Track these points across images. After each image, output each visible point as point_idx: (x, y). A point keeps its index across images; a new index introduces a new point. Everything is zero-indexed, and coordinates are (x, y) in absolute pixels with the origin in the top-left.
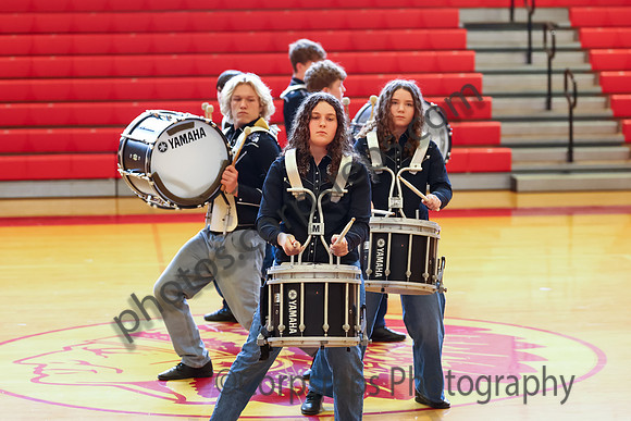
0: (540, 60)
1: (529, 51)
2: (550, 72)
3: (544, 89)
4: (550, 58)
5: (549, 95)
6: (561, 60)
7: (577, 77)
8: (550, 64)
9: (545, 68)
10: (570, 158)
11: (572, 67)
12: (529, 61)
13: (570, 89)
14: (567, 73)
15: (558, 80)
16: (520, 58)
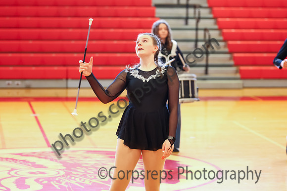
0: (192, 23)
1: (187, 19)
2: (197, 29)
3: (194, 38)
4: (198, 22)
5: (197, 41)
6: (203, 24)
7: (211, 32)
8: (197, 25)
9: (194, 27)
10: (206, 72)
11: (208, 27)
12: (187, 23)
13: (207, 38)
14: (206, 30)
15: (201, 34)
16: (182, 22)
